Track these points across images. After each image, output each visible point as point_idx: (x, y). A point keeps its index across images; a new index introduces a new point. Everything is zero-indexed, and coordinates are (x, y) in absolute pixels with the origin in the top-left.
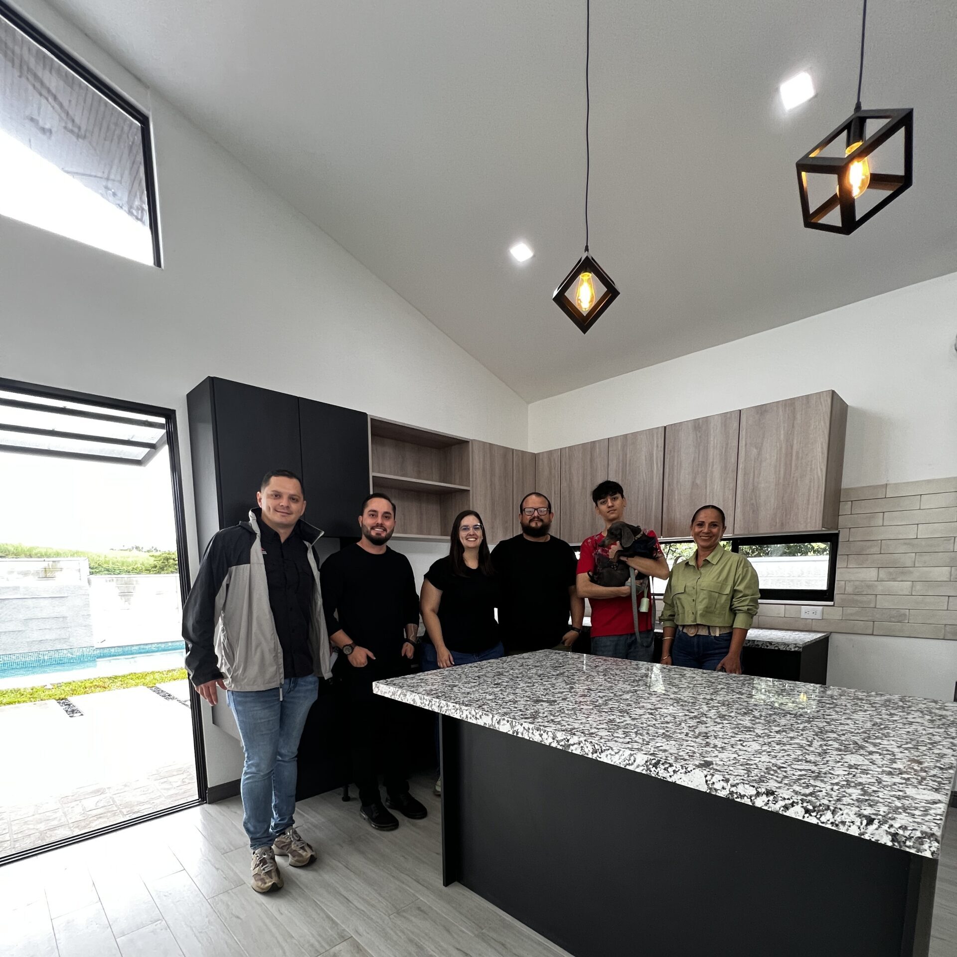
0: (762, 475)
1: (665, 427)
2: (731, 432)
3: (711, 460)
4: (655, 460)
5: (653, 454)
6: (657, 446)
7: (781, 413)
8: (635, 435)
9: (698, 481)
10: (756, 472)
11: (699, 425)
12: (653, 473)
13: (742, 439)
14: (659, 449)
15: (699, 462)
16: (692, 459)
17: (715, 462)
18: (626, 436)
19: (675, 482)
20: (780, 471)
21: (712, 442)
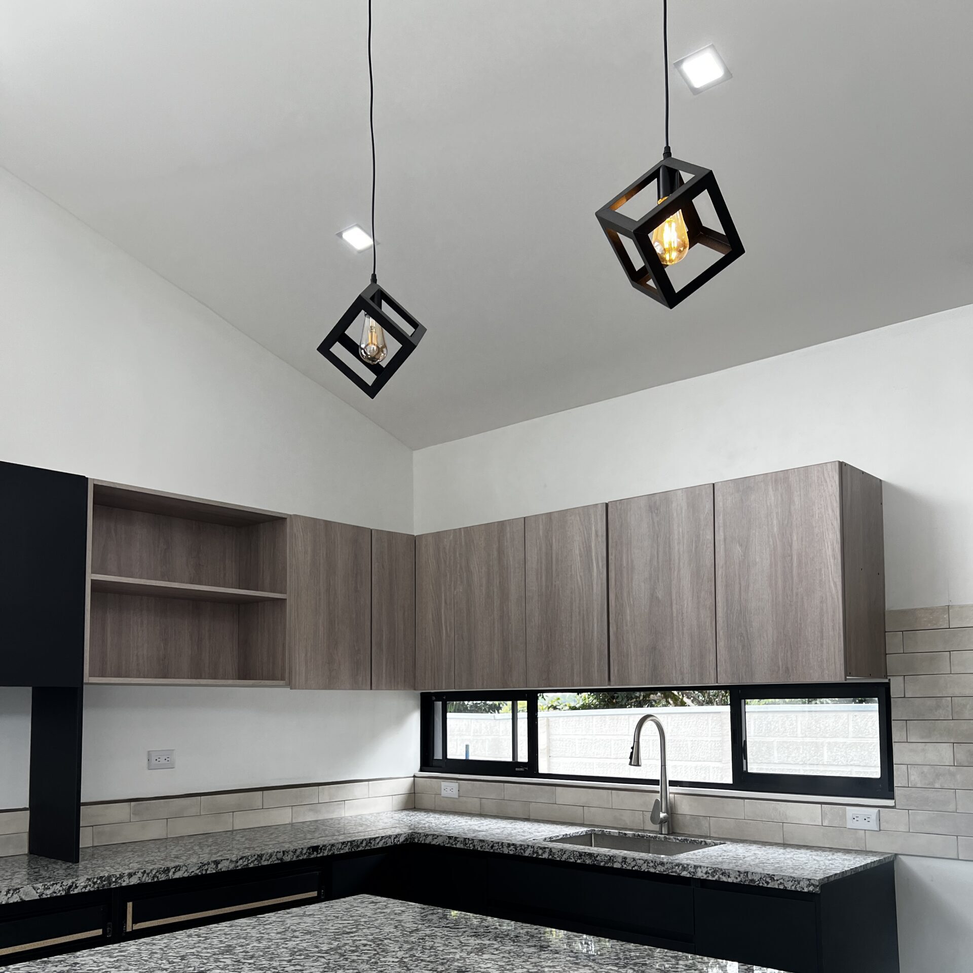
0: (751, 588)
1: (607, 505)
2: (702, 518)
3: (677, 561)
4: (594, 558)
5: (590, 547)
6: (597, 535)
7: (771, 492)
8: (563, 513)
9: (660, 594)
10: (743, 583)
11: (655, 503)
12: (591, 576)
13: (719, 529)
14: (600, 539)
15: (658, 562)
16: (648, 558)
17: (681, 564)
18: (549, 515)
19: (625, 594)
20: (776, 584)
21: (676, 532)
